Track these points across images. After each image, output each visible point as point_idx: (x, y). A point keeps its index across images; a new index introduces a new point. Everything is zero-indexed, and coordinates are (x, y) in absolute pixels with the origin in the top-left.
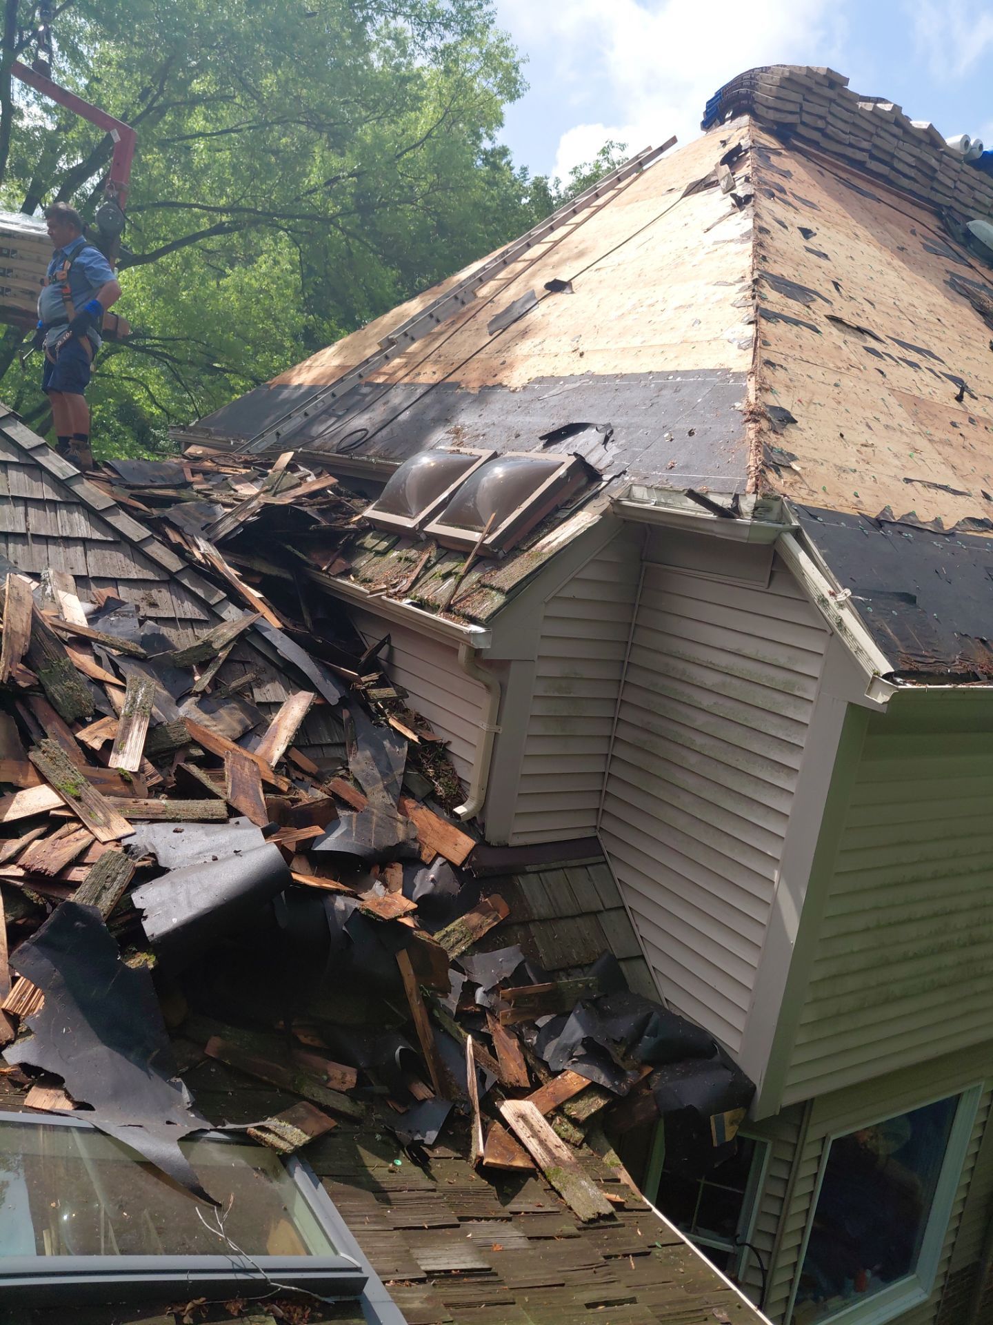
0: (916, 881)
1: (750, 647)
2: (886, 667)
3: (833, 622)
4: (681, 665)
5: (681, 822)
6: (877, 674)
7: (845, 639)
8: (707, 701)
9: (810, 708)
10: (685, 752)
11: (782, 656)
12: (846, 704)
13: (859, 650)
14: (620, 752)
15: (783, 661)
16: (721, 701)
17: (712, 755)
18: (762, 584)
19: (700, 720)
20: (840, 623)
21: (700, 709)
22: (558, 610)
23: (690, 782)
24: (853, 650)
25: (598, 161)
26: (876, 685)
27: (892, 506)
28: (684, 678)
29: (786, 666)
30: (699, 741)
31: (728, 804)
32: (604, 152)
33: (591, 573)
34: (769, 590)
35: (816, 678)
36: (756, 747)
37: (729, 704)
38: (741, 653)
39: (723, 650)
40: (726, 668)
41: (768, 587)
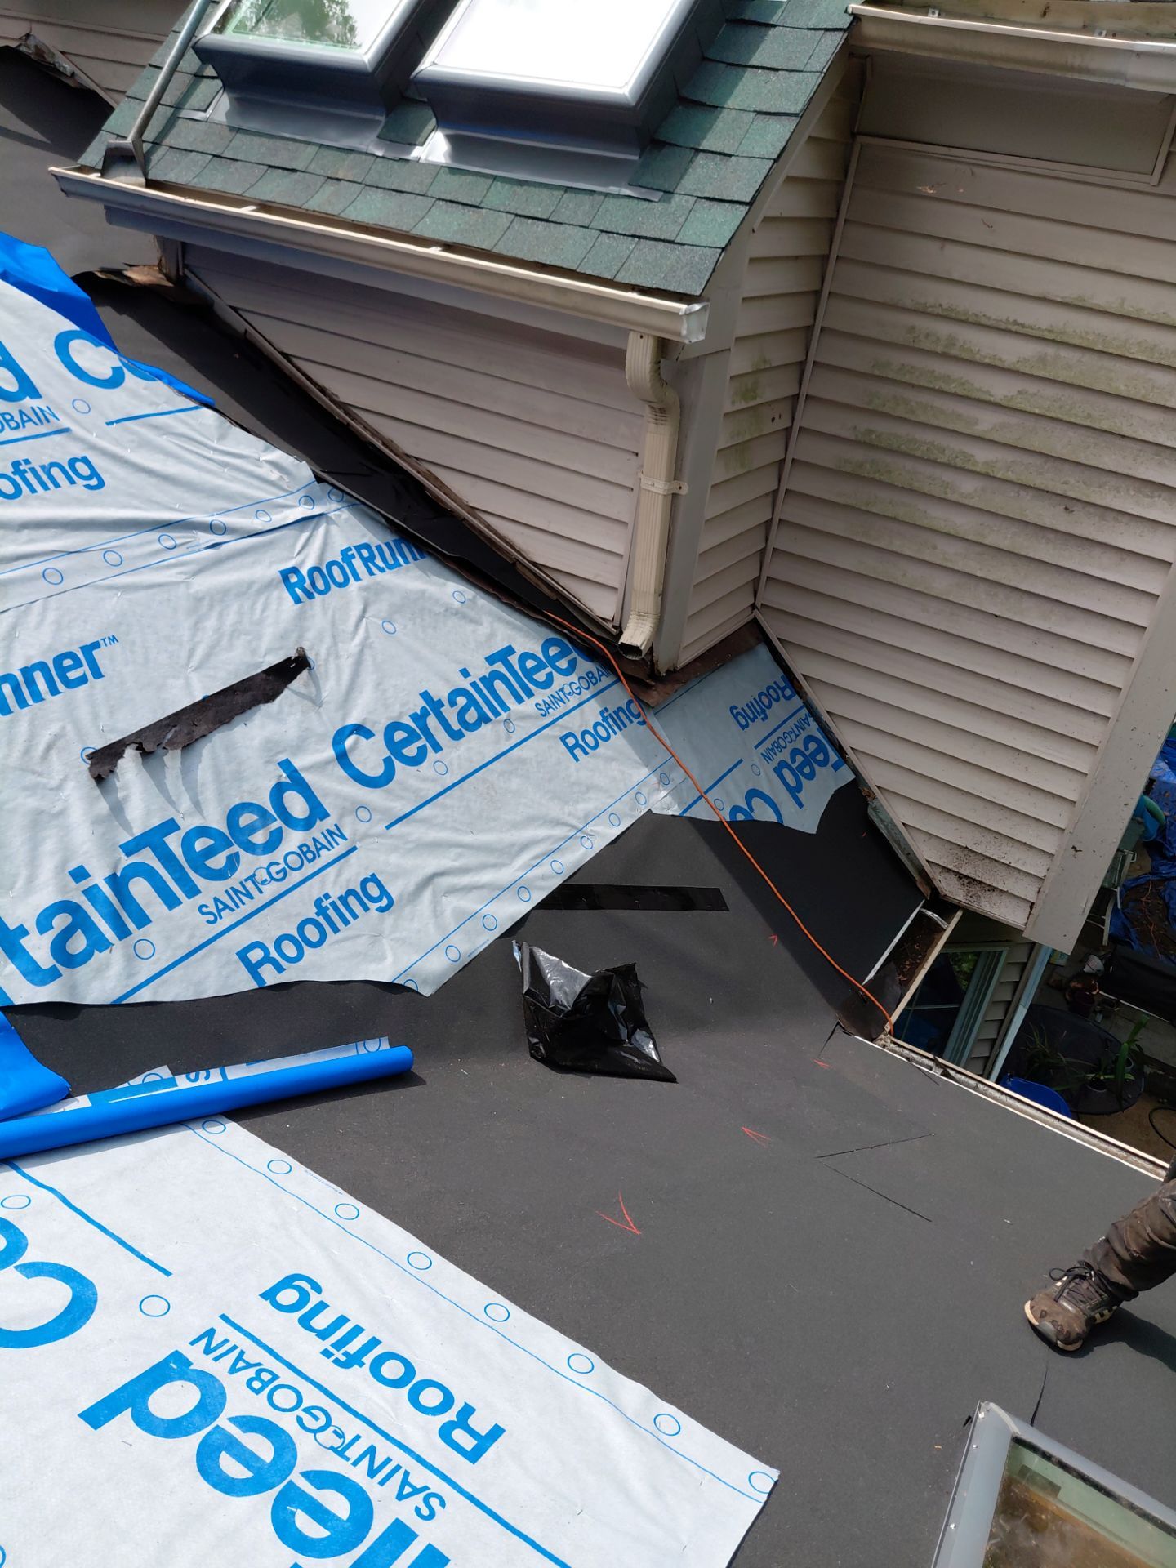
1: (1105, 293)
4: (944, 329)
5: (940, 584)
8: (1000, 388)
10: (948, 476)
16: (1032, 387)
17: (1010, 476)
18: (1146, 178)
19: (986, 421)
21: (988, 402)
23: (963, 523)
28: (954, 352)
30: (982, 456)
31: (1041, 551)
34: (1161, 189)
36: (1108, 461)
37: (1050, 391)
38: (1088, 305)
39: (1044, 300)
40: (1050, 331)
41: (1157, 185)
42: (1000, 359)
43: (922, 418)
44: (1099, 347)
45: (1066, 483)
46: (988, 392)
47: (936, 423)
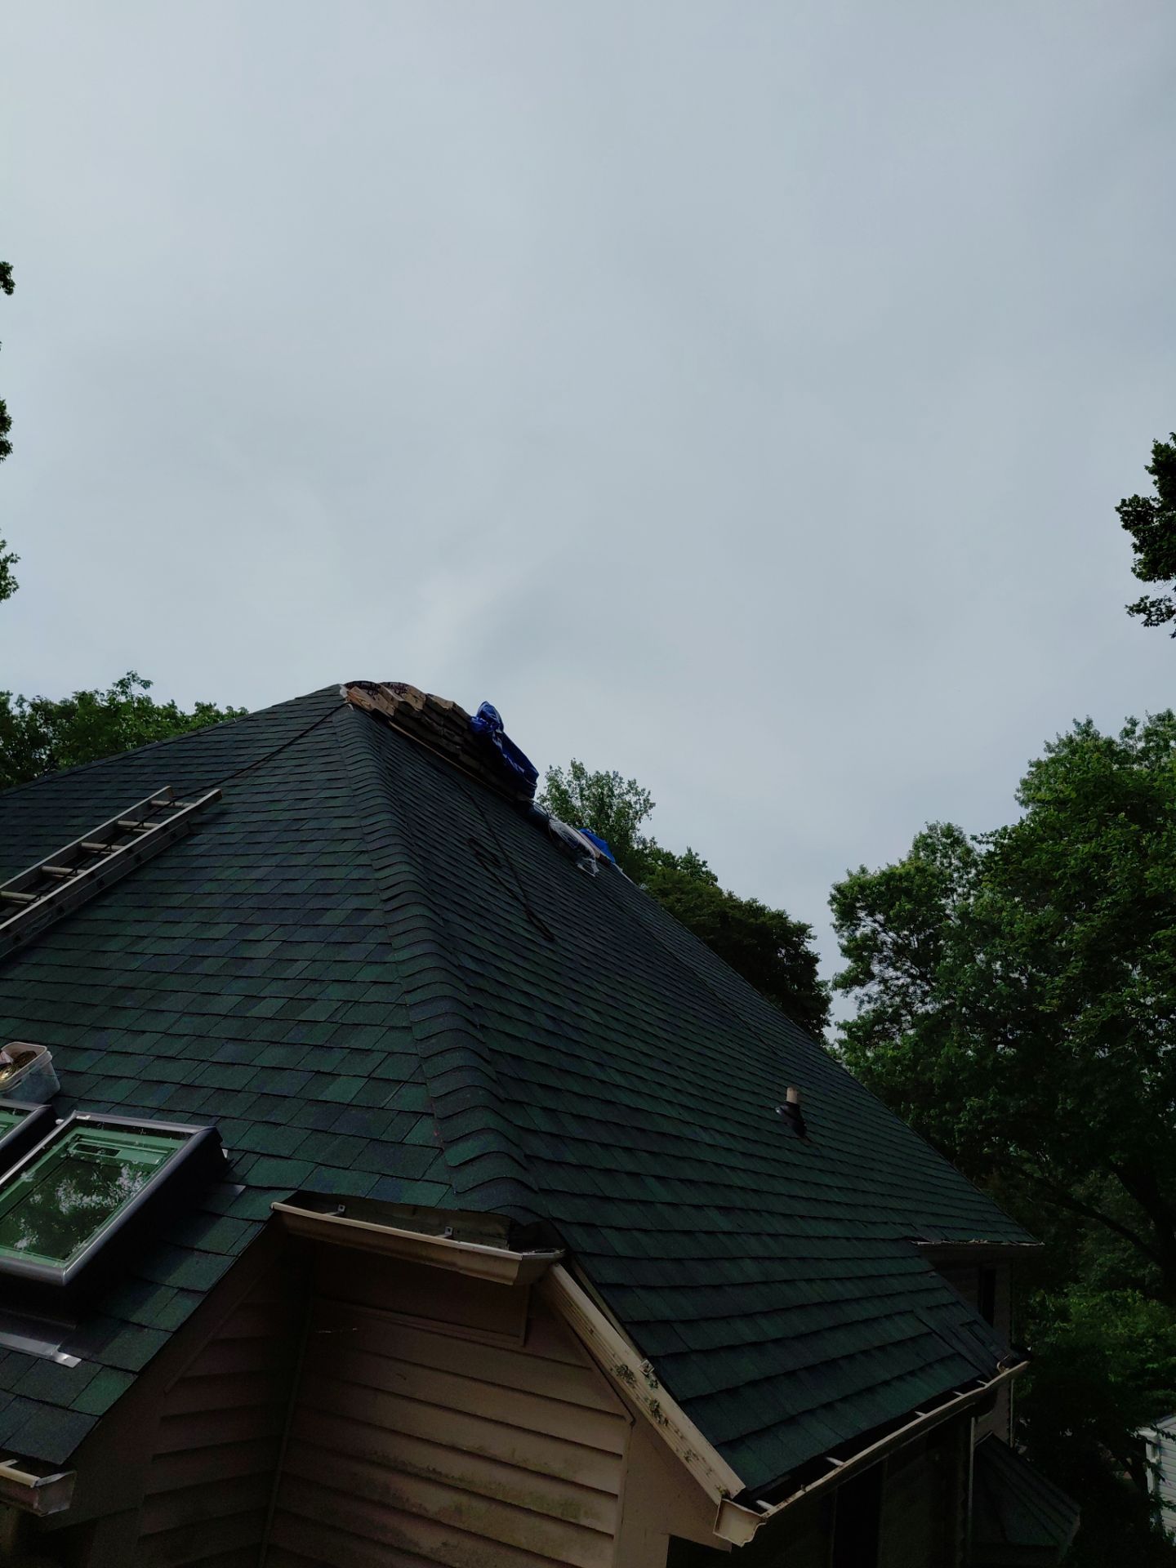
1: (501, 1443)
2: (736, 1485)
3: (645, 1409)
4: (382, 1476)
6: (726, 1495)
7: (666, 1436)
8: (428, 1540)
9: (608, 1549)
11: (554, 1459)
12: (666, 1541)
13: (689, 1455)
15: (556, 1467)
16: (453, 1539)
18: (514, 1338)
20: (656, 1411)
22: (180, 1403)
24: (682, 1456)
26: (727, 1512)
28: (389, 1501)
29: (563, 1476)
32: (123, 684)
33: (236, 1328)
34: (525, 1350)
35: (616, 1496)
37: (468, 1544)
38: (486, 1456)
39: (454, 1449)
40: (461, 1480)
41: (524, 1346)
42: (425, 1509)
44: (499, 1497)
46: (416, 1544)
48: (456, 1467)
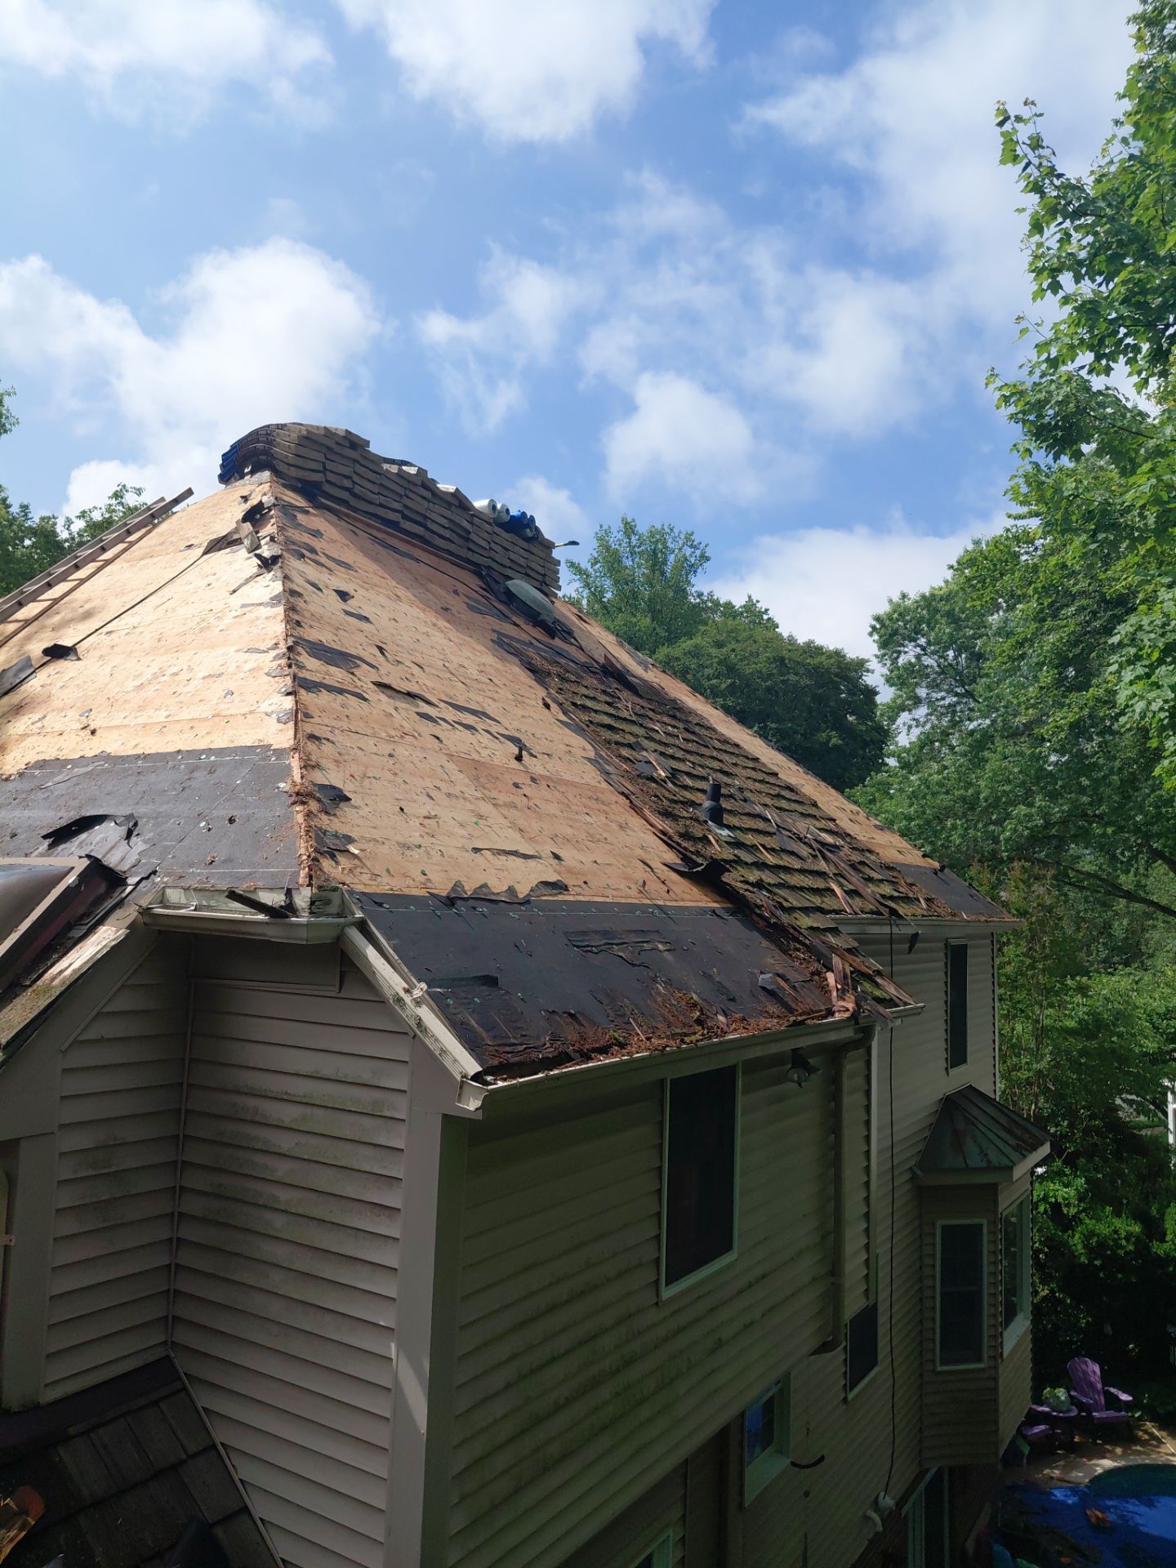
0: (553, 1308)
1: (329, 1066)
2: (473, 1067)
3: (413, 1023)
4: (252, 1102)
5: (274, 1309)
6: (465, 1076)
7: (427, 1041)
8: (285, 1142)
9: (402, 1129)
10: (269, 1215)
11: (363, 1071)
12: (440, 1118)
13: (444, 1051)
14: (189, 1232)
15: (366, 1077)
16: (304, 1139)
17: (300, 1211)
18: (331, 988)
19: (282, 1169)
20: (420, 1023)
21: (279, 1154)
22: (78, 1059)
23: (279, 1253)
24: (437, 1053)
25: (110, 505)
26: (466, 1089)
27: (463, 880)
28: (257, 1119)
29: (373, 1083)
30: (284, 1195)
31: (328, 1271)
32: (117, 495)
33: (123, 1003)
34: (340, 995)
35: (405, 1092)
36: (351, 1191)
37: (313, 1140)
38: (320, 1076)
39: (299, 1075)
40: (305, 1097)
41: (340, 992)
42: (282, 1121)
43: (247, 1171)
44: (331, 1105)
45: (331, 1212)
46: (279, 1146)
47: (255, 1174)
48: (300, 1087)
